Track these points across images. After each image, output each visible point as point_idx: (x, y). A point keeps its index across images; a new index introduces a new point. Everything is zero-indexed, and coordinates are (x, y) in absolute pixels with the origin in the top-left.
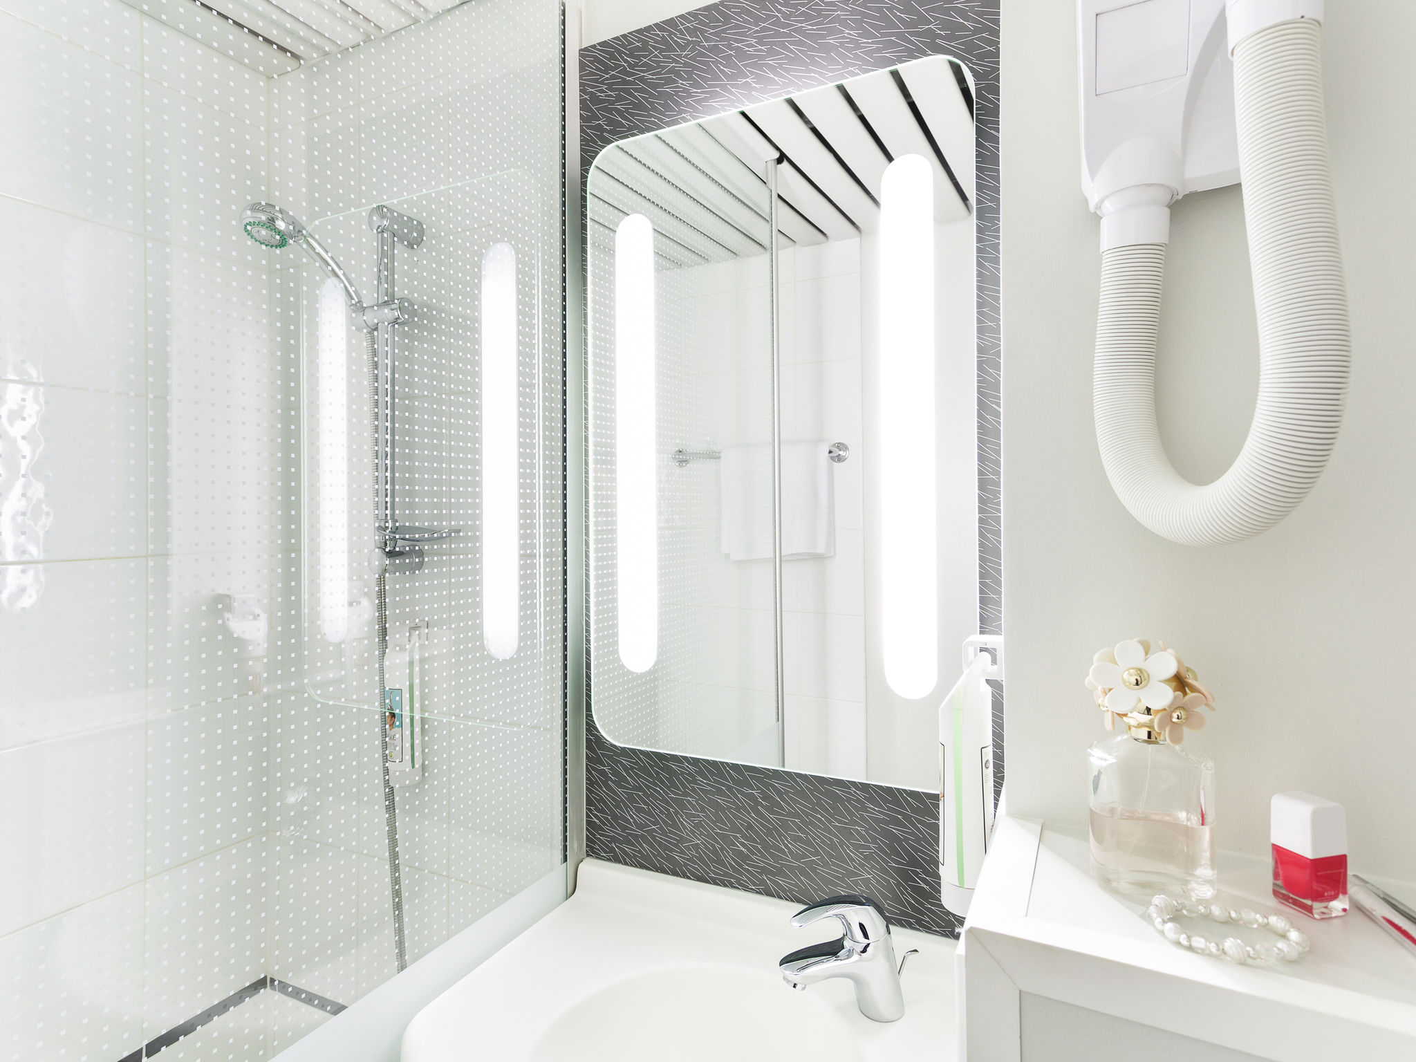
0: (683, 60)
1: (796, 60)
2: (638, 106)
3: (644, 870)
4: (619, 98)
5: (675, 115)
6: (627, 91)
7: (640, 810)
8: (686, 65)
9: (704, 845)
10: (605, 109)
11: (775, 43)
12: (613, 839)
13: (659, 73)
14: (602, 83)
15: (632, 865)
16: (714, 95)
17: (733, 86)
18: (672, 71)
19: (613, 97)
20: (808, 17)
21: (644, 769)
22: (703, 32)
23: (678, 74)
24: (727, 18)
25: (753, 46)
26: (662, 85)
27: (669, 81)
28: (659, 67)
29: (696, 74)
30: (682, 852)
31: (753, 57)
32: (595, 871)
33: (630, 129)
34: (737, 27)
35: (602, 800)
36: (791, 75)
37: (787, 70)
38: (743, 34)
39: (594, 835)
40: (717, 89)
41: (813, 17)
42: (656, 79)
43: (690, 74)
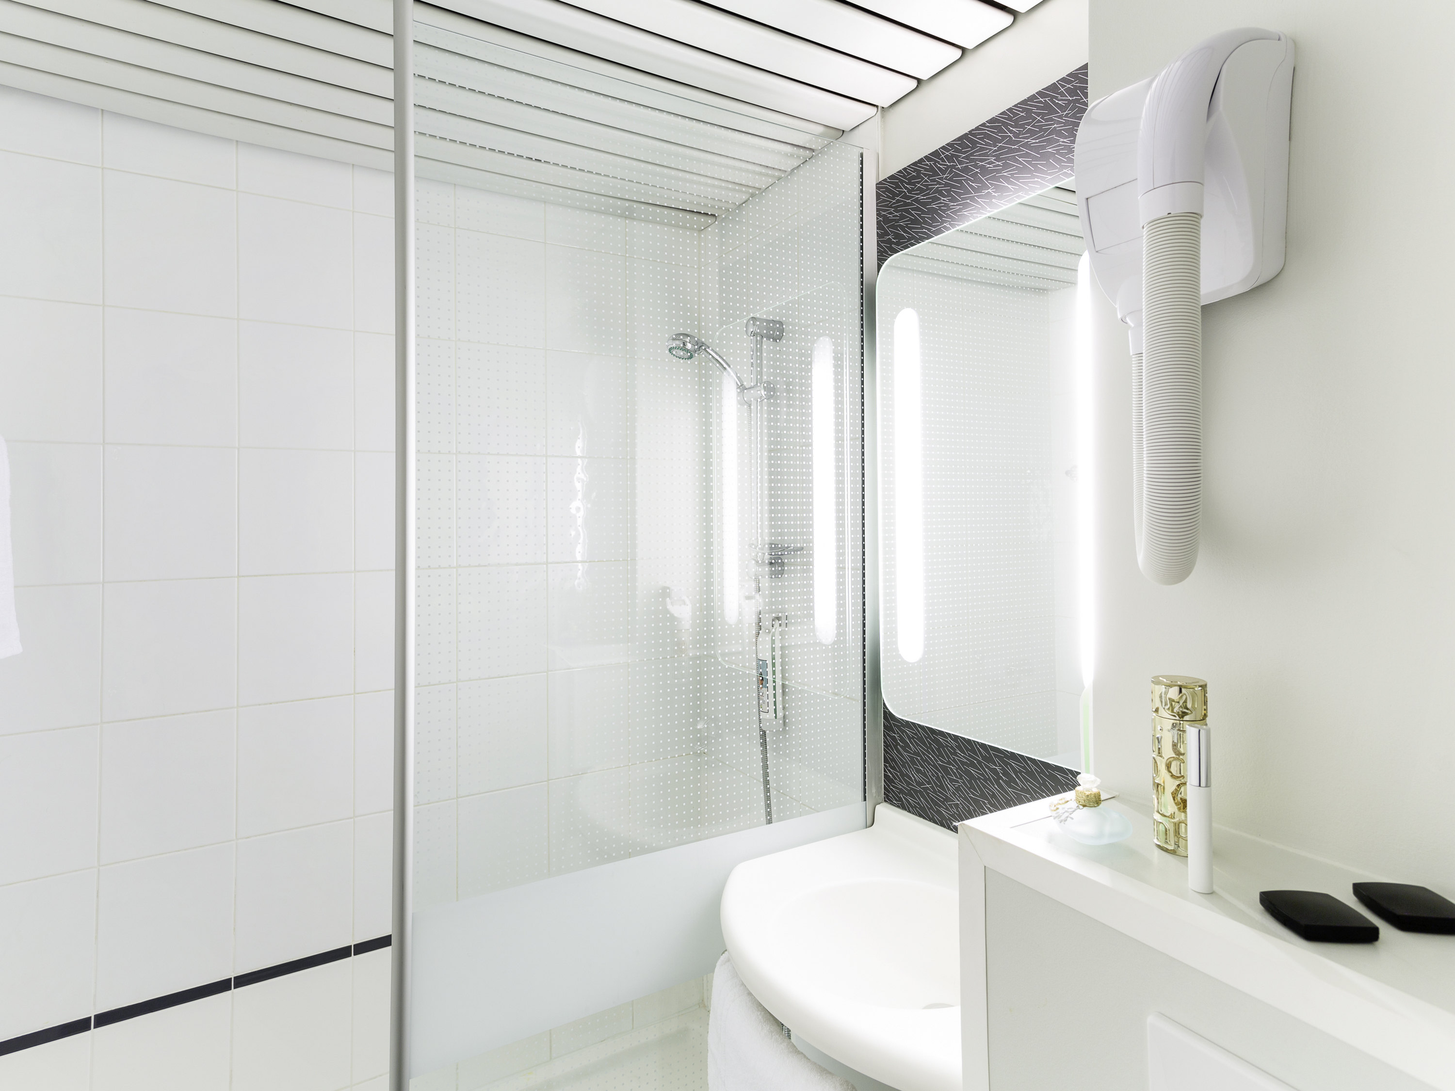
0: (944, 181)
1: (1023, 170)
2: (915, 221)
3: (922, 819)
4: (902, 217)
5: (939, 225)
6: (907, 211)
7: (918, 771)
8: (946, 185)
9: (962, 805)
10: (893, 227)
11: (1008, 158)
12: (901, 791)
13: (928, 194)
14: (891, 207)
15: (913, 814)
16: (966, 205)
17: (979, 197)
18: (938, 191)
19: (898, 216)
20: (1032, 133)
21: (921, 739)
22: (957, 157)
23: (940, 192)
24: (974, 143)
25: (992, 163)
26: (930, 203)
27: (936, 199)
28: (928, 189)
29: (953, 191)
30: (947, 809)
31: (992, 171)
32: (887, 813)
33: (910, 239)
34: (982, 149)
35: (893, 760)
36: (1020, 182)
37: (1017, 179)
38: (985, 155)
39: (889, 786)
40: (968, 201)
41: (1036, 133)
42: (927, 199)
43: (948, 191)
